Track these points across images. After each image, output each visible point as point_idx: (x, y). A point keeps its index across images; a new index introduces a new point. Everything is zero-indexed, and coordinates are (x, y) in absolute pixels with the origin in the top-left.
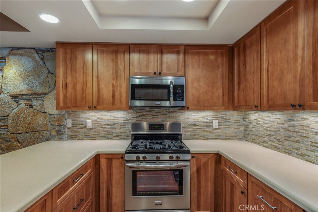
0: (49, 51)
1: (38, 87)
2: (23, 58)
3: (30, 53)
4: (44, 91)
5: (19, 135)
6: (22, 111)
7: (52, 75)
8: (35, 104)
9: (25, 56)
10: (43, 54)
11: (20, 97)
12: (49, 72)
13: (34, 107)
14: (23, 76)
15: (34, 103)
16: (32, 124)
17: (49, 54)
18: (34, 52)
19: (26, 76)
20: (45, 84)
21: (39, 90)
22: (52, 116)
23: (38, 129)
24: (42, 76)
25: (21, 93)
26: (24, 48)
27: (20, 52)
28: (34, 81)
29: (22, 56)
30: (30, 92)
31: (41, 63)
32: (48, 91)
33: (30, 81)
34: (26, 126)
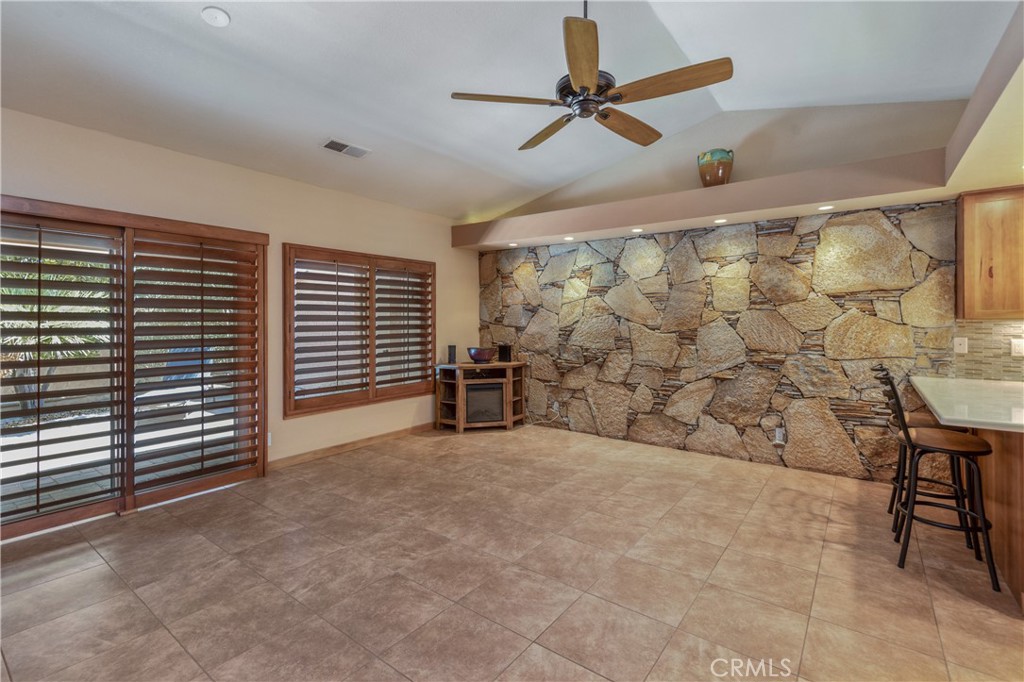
0: (913, 210)
1: (888, 278)
2: (855, 228)
3: (870, 218)
4: (902, 285)
5: (847, 362)
6: (853, 321)
7: (919, 254)
8: (882, 308)
9: (858, 224)
10: (900, 217)
11: (847, 297)
12: (914, 247)
13: (878, 313)
14: (854, 260)
15: (879, 306)
16: (876, 345)
17: (914, 214)
18: (880, 214)
19: (860, 259)
20: (903, 271)
21: (890, 282)
22: (920, 330)
23: (888, 354)
24: (896, 256)
25: (851, 290)
26: (857, 211)
27: (848, 218)
28: (878, 268)
29: (854, 225)
30: (870, 288)
31: (896, 233)
32: (910, 284)
33: (868, 268)
34: (861, 349)
